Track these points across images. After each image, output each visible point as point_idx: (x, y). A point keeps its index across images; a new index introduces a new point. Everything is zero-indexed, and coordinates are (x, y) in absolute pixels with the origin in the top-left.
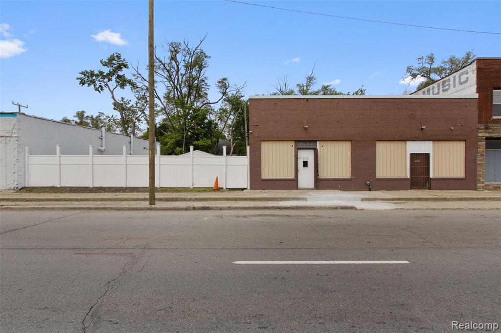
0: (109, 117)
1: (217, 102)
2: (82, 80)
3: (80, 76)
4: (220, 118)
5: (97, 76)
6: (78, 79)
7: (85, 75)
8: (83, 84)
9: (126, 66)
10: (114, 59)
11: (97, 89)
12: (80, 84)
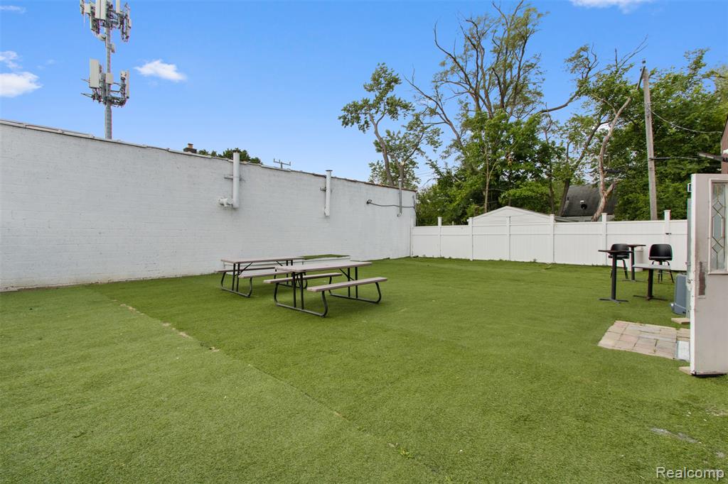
0: (374, 165)
1: (566, 105)
2: (345, 118)
3: (343, 113)
4: (572, 138)
5: (362, 107)
6: (340, 118)
7: (348, 111)
8: (347, 124)
9: (396, 81)
10: (380, 76)
11: (362, 128)
12: (343, 125)
